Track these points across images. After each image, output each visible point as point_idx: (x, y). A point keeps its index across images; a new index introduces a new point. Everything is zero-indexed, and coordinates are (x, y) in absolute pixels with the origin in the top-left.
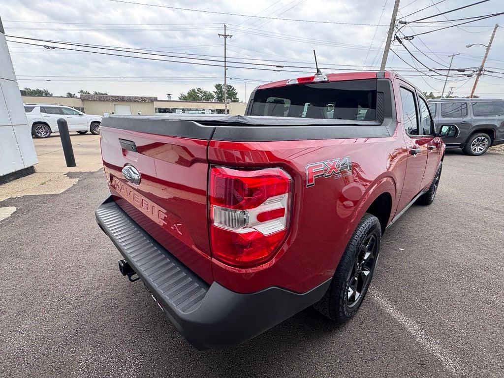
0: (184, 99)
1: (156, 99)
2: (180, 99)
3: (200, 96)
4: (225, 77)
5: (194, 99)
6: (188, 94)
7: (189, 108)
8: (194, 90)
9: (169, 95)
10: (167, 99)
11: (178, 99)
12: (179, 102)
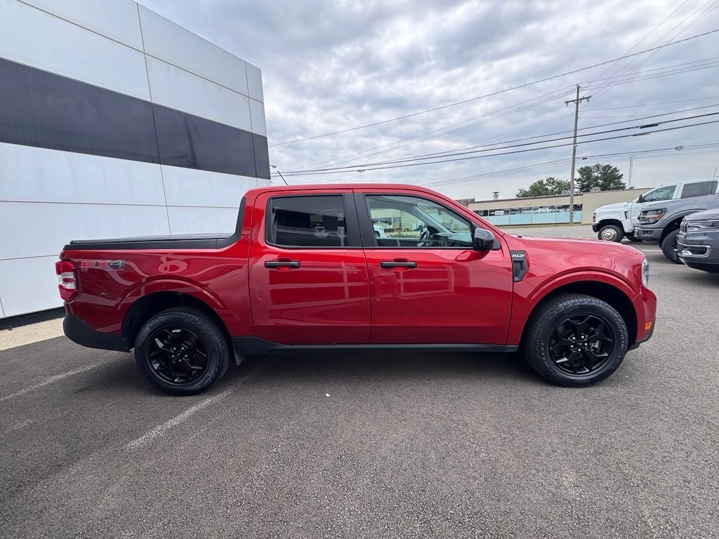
0: (524, 195)
1: (473, 201)
2: (518, 196)
3: (550, 188)
4: (574, 158)
5: (540, 194)
6: (532, 187)
7: (528, 207)
8: (541, 183)
9: (496, 193)
10: (493, 199)
11: (515, 197)
12: (516, 199)
